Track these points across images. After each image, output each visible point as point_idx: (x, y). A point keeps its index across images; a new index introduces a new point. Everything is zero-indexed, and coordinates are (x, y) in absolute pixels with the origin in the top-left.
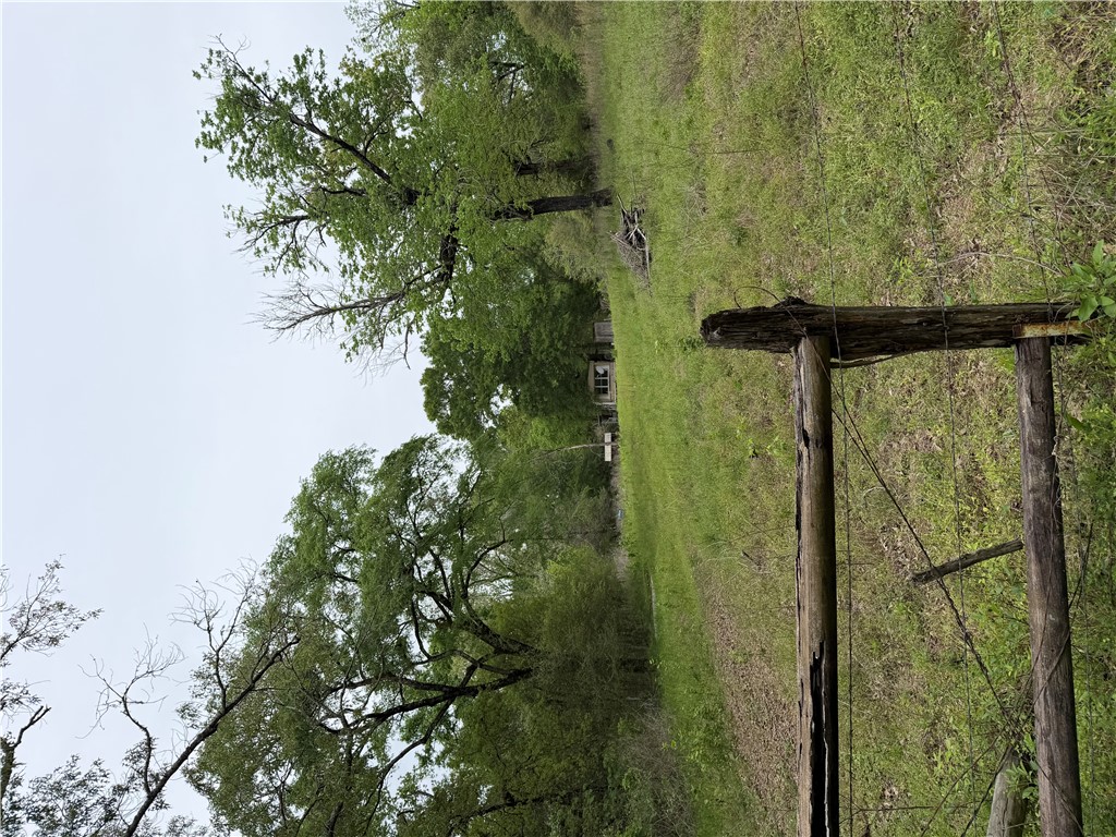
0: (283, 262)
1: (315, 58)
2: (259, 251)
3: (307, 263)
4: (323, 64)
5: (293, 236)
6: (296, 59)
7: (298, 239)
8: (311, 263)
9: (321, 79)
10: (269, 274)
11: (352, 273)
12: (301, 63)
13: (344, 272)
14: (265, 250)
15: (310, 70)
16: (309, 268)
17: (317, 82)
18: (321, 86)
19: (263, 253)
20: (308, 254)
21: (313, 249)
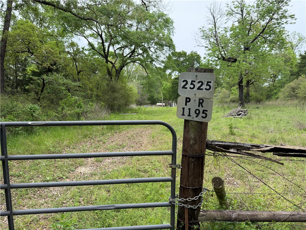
0: (229, 10)
1: (293, 21)
2: (234, 2)
3: (228, 17)
4: (291, 23)
5: (237, 13)
6: (294, 15)
7: (235, 14)
8: (228, 18)
9: (286, 23)
10: (226, 5)
11: (225, 30)
12: (292, 17)
13: (226, 28)
14: (234, 4)
15: (289, 19)
16: (226, 18)
17: (285, 21)
18: (284, 23)
19: (233, 3)
20: (231, 17)
21: (232, 19)
